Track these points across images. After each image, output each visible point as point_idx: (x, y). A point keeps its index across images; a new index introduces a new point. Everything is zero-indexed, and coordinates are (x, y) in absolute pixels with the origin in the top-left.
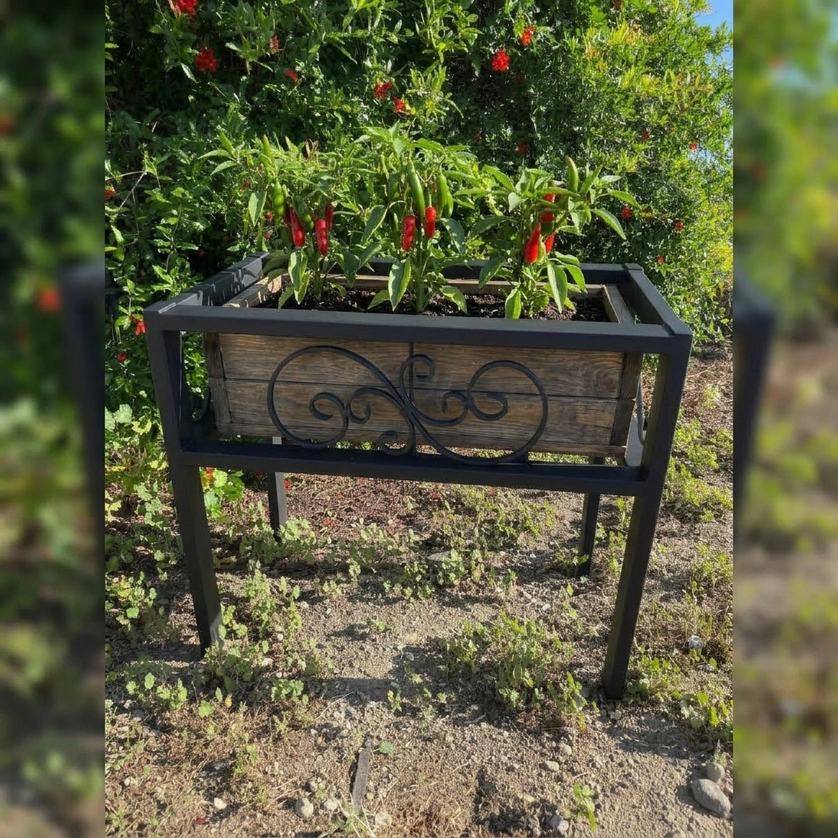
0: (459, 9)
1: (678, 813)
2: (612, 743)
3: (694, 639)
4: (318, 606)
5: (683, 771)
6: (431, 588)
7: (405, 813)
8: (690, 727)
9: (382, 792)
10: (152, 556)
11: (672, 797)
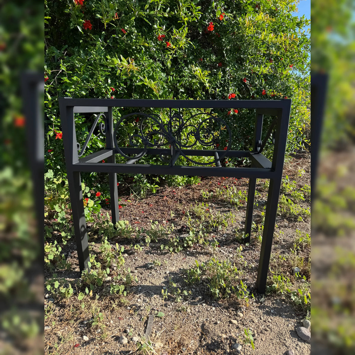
0: (193, 4)
1: (291, 342)
2: (261, 312)
3: (296, 268)
4: (132, 256)
5: (293, 324)
6: (181, 247)
7: (169, 343)
8: (295, 305)
9: (158, 334)
10: (60, 235)
11: (288, 335)
